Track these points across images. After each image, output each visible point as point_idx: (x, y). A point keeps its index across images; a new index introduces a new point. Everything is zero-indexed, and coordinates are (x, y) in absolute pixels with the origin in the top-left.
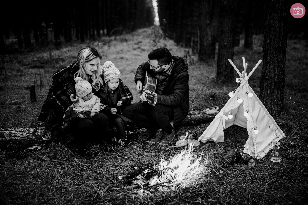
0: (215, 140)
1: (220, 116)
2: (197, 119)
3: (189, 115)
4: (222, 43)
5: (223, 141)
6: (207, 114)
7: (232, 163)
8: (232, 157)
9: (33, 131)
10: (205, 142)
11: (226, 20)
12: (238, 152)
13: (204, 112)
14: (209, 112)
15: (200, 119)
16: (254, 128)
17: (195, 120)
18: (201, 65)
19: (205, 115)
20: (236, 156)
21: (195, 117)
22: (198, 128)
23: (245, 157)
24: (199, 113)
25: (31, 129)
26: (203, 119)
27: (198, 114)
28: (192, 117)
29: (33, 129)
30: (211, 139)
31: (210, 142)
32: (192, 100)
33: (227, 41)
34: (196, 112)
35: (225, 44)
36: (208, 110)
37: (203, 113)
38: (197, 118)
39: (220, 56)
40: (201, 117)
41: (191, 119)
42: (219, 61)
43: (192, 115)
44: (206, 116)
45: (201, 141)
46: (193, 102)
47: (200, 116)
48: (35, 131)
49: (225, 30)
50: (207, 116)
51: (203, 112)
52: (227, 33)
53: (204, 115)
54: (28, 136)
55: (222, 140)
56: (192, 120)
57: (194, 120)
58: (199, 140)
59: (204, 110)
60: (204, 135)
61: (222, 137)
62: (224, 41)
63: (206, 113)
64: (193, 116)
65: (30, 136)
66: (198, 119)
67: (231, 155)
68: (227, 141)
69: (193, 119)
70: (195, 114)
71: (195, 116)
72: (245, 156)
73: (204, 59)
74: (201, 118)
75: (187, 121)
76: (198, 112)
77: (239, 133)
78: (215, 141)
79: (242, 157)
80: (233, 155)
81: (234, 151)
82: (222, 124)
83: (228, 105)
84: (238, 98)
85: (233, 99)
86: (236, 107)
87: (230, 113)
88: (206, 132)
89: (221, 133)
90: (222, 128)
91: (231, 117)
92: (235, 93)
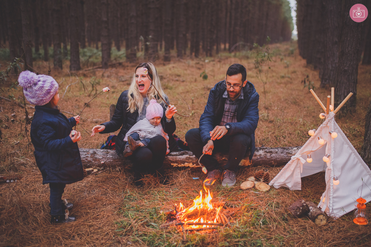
0: (290, 187)
1: (296, 158)
2: (278, 159)
3: (268, 153)
4: (342, 68)
5: (300, 189)
7: (295, 217)
8: (297, 209)
9: (92, 152)
10: (277, 187)
11: (349, 39)
12: (305, 204)
13: (289, 152)
14: (295, 152)
15: (283, 160)
16: (333, 178)
17: (275, 161)
18: (321, 93)
20: (301, 208)
23: (313, 212)
24: (282, 153)
25: (91, 150)
26: (286, 160)
28: (272, 156)
29: (92, 151)
30: (285, 184)
31: (284, 188)
32: (284, 136)
33: (348, 65)
35: (346, 68)
36: (295, 150)
38: (278, 158)
39: (339, 84)
42: (336, 90)
43: (273, 153)
45: (273, 185)
46: (285, 138)
47: (283, 156)
48: (95, 153)
49: (347, 51)
51: (287, 151)
52: (349, 55)
53: (289, 155)
54: (87, 157)
55: (299, 187)
56: (272, 160)
57: (274, 160)
58: (270, 184)
59: (290, 149)
60: (276, 178)
61: (299, 184)
62: (345, 65)
64: (273, 155)
65: (88, 157)
66: (279, 159)
67: (296, 207)
69: (273, 159)
70: (277, 153)
71: (277, 155)
72: (314, 210)
73: (328, 85)
74: (284, 159)
75: (266, 160)
76: (281, 151)
79: (311, 211)
80: (298, 207)
81: (301, 202)
82: (300, 168)
83: (307, 145)
84: (320, 138)
85: (313, 138)
86: (318, 149)
87: (309, 155)
88: (279, 176)
89: (298, 179)
90: (300, 173)
91: (310, 160)
92: (317, 132)
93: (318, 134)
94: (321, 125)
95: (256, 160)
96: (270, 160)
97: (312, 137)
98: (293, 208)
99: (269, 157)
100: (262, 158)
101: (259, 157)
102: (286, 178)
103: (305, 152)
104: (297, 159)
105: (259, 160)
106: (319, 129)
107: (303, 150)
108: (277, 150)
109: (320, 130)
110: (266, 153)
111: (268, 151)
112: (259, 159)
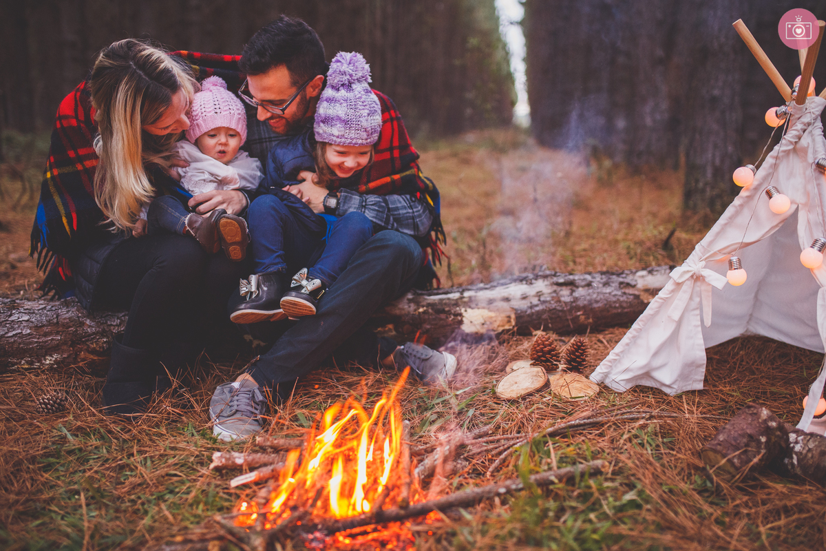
0: (667, 383)
2: (595, 305)
3: (564, 288)
5: (700, 386)
6: (638, 290)
8: (747, 445)
10: (622, 388)
12: (774, 424)
13: (626, 281)
14: (646, 283)
15: (611, 306)
17: (587, 309)
19: (631, 291)
20: (763, 439)
21: (588, 298)
22: (602, 342)
23: (809, 451)
24: (606, 284)
26: (621, 307)
27: (601, 285)
28: (576, 294)
30: (647, 375)
33: (720, 84)
34: (594, 278)
35: (716, 92)
36: (643, 277)
37: (621, 283)
38: (597, 302)
40: (614, 299)
41: (574, 302)
43: (577, 287)
44: (634, 295)
45: (608, 382)
47: (610, 293)
50: (637, 297)
51: (621, 280)
53: (627, 291)
55: (696, 381)
56: (578, 308)
57: (584, 307)
58: (596, 376)
59: (628, 274)
60: (617, 355)
63: (633, 283)
64: (580, 292)
66: (600, 305)
67: (743, 436)
68: (721, 391)
69: (580, 303)
70: (589, 285)
71: (591, 291)
72: (811, 446)
74: (615, 302)
75: (559, 308)
76: (602, 279)
77: (773, 364)
78: (669, 386)
79: (797, 448)
80: (750, 436)
81: (756, 415)
82: (698, 312)
83: (726, 224)
84: (773, 191)
85: (750, 198)
86: (763, 236)
87: (734, 259)
88: (627, 344)
89: (695, 348)
90: (700, 329)
91: (738, 277)
92: (762, 172)
93: (765, 179)
94: (776, 148)
95: (529, 312)
96: (574, 306)
97: (743, 193)
98: (733, 442)
99: (567, 299)
100: (544, 302)
101: (535, 301)
102: (653, 351)
103: (720, 251)
104: (692, 276)
105: (537, 309)
106: (769, 160)
107: (711, 243)
108: (588, 277)
109: (771, 166)
110: (555, 287)
111: (561, 280)
112: (537, 306)
